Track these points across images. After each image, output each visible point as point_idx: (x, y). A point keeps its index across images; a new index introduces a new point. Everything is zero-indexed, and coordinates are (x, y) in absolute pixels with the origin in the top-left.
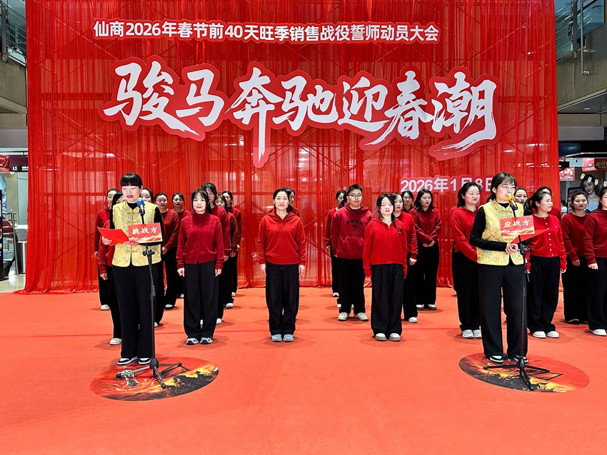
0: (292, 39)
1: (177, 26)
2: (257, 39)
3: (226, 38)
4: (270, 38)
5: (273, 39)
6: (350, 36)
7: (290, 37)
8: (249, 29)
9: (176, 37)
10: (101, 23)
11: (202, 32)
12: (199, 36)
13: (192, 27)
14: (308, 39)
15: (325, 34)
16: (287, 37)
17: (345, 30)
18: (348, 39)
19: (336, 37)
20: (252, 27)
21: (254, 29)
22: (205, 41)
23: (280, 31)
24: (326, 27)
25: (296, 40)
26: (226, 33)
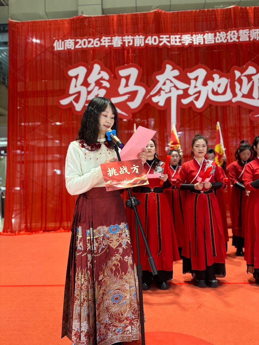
0: (195, 43)
1: (111, 39)
2: (169, 44)
3: (146, 45)
4: (178, 44)
5: (180, 44)
6: (238, 38)
7: (193, 42)
8: (163, 38)
9: (111, 47)
10: (58, 41)
11: (129, 42)
12: (127, 45)
13: (122, 39)
14: (206, 43)
15: (219, 38)
16: (191, 42)
17: (234, 34)
18: (237, 40)
19: (228, 40)
20: (165, 36)
21: (167, 38)
22: (131, 48)
23: (185, 38)
24: (220, 33)
25: (198, 44)
26: (147, 42)
